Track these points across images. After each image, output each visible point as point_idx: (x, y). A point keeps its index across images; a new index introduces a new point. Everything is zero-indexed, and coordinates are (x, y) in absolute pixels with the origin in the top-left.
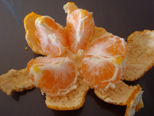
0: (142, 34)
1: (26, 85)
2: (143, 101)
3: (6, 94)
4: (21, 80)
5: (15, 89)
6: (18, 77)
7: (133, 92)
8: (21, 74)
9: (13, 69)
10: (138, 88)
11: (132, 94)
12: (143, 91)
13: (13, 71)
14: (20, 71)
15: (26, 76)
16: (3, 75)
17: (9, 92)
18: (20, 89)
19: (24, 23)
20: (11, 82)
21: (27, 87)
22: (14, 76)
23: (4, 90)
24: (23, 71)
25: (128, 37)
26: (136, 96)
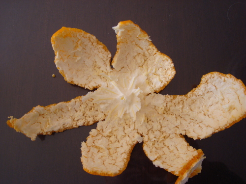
0: (223, 78)
1: (56, 126)
2: (202, 165)
3: (30, 138)
4: (50, 119)
5: (41, 132)
6: (45, 116)
7: (190, 159)
8: (49, 112)
9: (39, 106)
10: (199, 154)
11: (189, 162)
12: (205, 157)
13: (38, 108)
14: (48, 108)
15: (56, 115)
16: (25, 114)
17: (33, 137)
18: (47, 133)
19: (52, 43)
20: (36, 123)
21: (56, 129)
22: (40, 115)
23: (27, 135)
24: (52, 108)
25: (203, 76)
26: (194, 166)
